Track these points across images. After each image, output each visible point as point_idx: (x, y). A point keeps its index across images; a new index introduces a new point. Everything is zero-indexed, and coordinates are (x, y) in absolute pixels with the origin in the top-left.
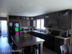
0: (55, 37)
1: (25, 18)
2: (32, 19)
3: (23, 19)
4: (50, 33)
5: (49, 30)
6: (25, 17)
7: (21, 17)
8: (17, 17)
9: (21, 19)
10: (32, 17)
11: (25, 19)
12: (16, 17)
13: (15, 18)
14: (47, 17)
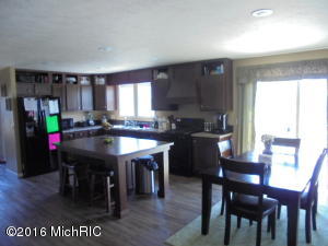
0: (193, 135)
1: (74, 79)
2: (102, 81)
3: (67, 82)
4: (174, 126)
5: (171, 119)
6: (75, 76)
7: (60, 75)
8: (45, 74)
9: (57, 82)
10: (100, 76)
11: (75, 83)
12: (39, 76)
13: (36, 80)
14: (162, 76)
